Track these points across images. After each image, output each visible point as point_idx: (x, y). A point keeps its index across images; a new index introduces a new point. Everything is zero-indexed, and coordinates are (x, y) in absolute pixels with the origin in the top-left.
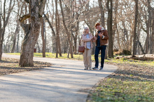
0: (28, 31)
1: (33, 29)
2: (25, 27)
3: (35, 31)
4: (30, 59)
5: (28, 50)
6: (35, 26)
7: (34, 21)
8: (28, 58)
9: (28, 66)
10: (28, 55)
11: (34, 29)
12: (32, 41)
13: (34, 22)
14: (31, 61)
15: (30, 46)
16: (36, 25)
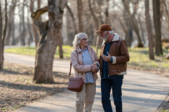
0: (45, 32)
1: (52, 30)
2: (40, 26)
3: (54, 32)
4: (49, 72)
5: (45, 59)
6: (55, 25)
7: (54, 18)
8: (46, 71)
9: (46, 82)
10: (46, 66)
11: (54, 29)
12: (50, 46)
13: (54, 20)
14: (50, 75)
15: (48, 53)
16: (57, 24)
